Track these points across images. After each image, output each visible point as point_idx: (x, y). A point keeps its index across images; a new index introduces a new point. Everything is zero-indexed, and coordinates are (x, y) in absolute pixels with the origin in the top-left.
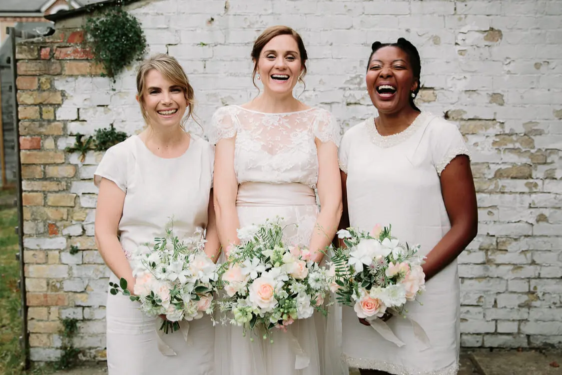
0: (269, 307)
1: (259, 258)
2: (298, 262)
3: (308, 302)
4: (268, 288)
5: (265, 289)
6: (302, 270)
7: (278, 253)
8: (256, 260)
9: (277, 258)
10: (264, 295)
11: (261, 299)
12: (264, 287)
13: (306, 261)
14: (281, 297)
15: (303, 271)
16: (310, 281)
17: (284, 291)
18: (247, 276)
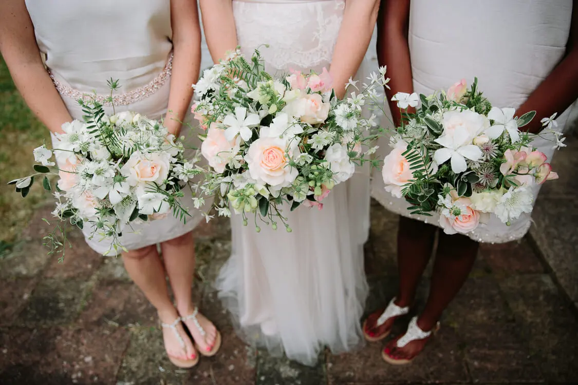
0: (284, 182)
1: (245, 106)
2: (307, 98)
3: (345, 157)
4: (275, 152)
5: (271, 155)
6: (317, 108)
7: (268, 89)
8: (240, 110)
9: (269, 97)
10: (272, 165)
11: (267, 173)
12: (269, 153)
13: (320, 93)
14: (302, 163)
15: (319, 109)
16: (340, 121)
17: (303, 154)
18: (236, 137)
